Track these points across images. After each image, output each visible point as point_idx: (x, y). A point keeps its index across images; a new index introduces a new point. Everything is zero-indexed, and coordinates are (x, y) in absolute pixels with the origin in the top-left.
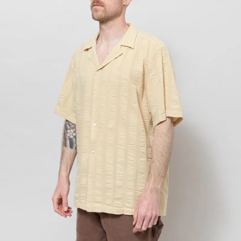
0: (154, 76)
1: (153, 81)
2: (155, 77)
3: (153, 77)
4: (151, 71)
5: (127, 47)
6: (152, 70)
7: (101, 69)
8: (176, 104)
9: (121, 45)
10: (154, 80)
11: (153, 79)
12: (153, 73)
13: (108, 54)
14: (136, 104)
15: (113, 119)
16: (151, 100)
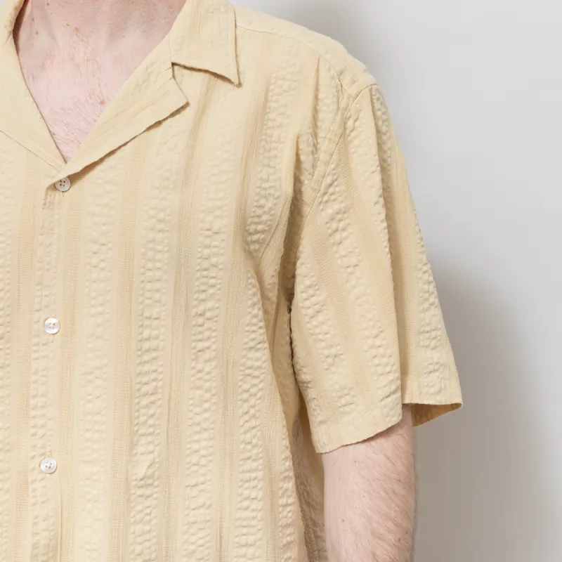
0: (340, 220)
1: (332, 241)
2: (341, 225)
3: (334, 225)
4: (325, 194)
5: (202, 74)
6: (331, 190)
7: (73, 178)
8: (433, 343)
9: (173, 64)
10: (337, 237)
11: (336, 231)
12: (336, 206)
13: (102, 103)
14: (259, 354)
15: (151, 430)
16: (325, 328)
